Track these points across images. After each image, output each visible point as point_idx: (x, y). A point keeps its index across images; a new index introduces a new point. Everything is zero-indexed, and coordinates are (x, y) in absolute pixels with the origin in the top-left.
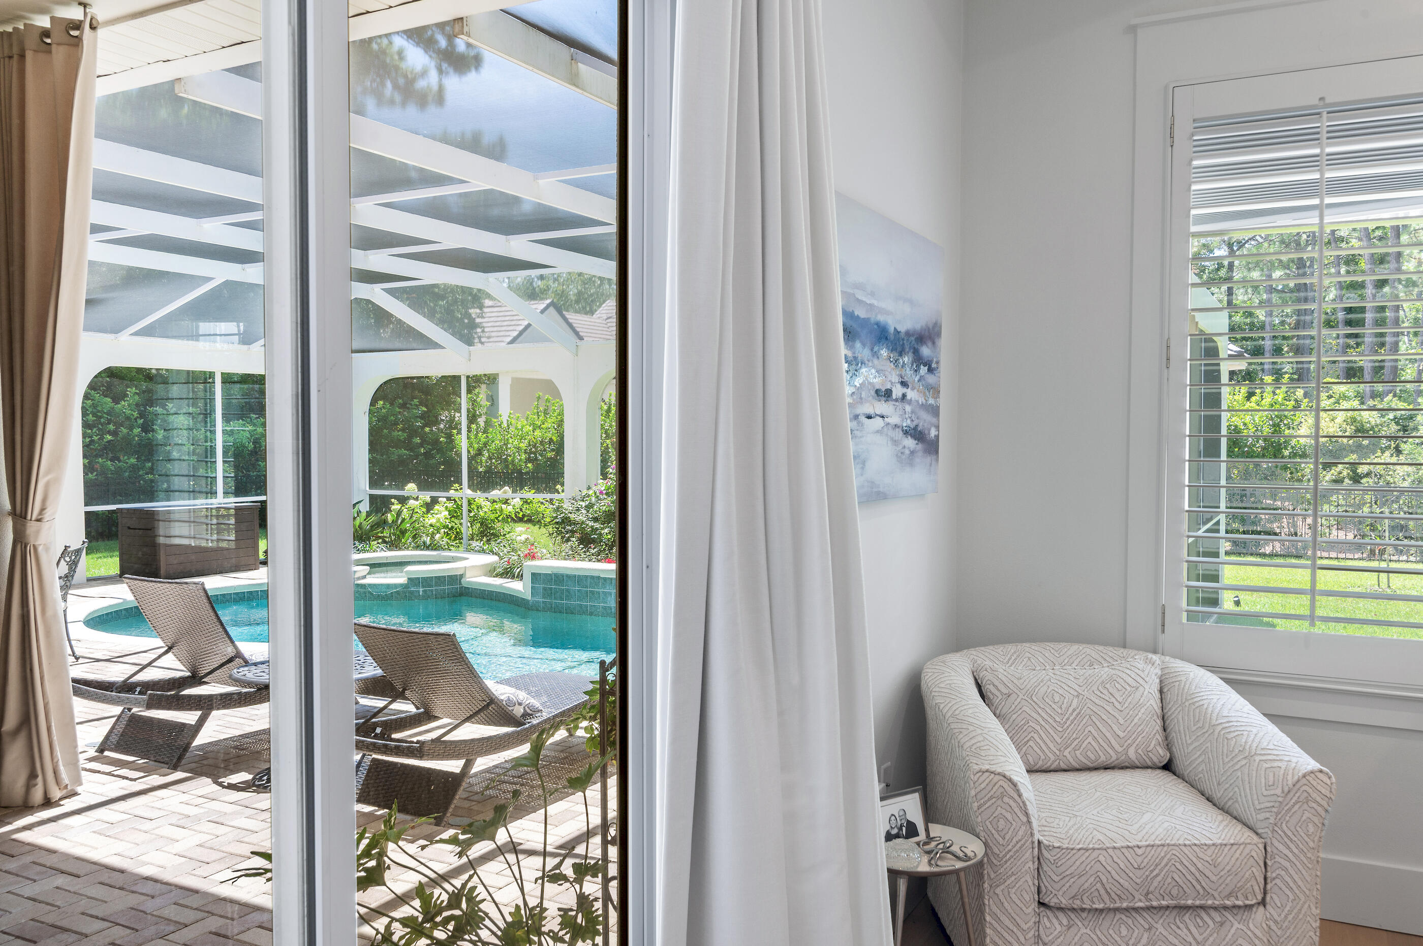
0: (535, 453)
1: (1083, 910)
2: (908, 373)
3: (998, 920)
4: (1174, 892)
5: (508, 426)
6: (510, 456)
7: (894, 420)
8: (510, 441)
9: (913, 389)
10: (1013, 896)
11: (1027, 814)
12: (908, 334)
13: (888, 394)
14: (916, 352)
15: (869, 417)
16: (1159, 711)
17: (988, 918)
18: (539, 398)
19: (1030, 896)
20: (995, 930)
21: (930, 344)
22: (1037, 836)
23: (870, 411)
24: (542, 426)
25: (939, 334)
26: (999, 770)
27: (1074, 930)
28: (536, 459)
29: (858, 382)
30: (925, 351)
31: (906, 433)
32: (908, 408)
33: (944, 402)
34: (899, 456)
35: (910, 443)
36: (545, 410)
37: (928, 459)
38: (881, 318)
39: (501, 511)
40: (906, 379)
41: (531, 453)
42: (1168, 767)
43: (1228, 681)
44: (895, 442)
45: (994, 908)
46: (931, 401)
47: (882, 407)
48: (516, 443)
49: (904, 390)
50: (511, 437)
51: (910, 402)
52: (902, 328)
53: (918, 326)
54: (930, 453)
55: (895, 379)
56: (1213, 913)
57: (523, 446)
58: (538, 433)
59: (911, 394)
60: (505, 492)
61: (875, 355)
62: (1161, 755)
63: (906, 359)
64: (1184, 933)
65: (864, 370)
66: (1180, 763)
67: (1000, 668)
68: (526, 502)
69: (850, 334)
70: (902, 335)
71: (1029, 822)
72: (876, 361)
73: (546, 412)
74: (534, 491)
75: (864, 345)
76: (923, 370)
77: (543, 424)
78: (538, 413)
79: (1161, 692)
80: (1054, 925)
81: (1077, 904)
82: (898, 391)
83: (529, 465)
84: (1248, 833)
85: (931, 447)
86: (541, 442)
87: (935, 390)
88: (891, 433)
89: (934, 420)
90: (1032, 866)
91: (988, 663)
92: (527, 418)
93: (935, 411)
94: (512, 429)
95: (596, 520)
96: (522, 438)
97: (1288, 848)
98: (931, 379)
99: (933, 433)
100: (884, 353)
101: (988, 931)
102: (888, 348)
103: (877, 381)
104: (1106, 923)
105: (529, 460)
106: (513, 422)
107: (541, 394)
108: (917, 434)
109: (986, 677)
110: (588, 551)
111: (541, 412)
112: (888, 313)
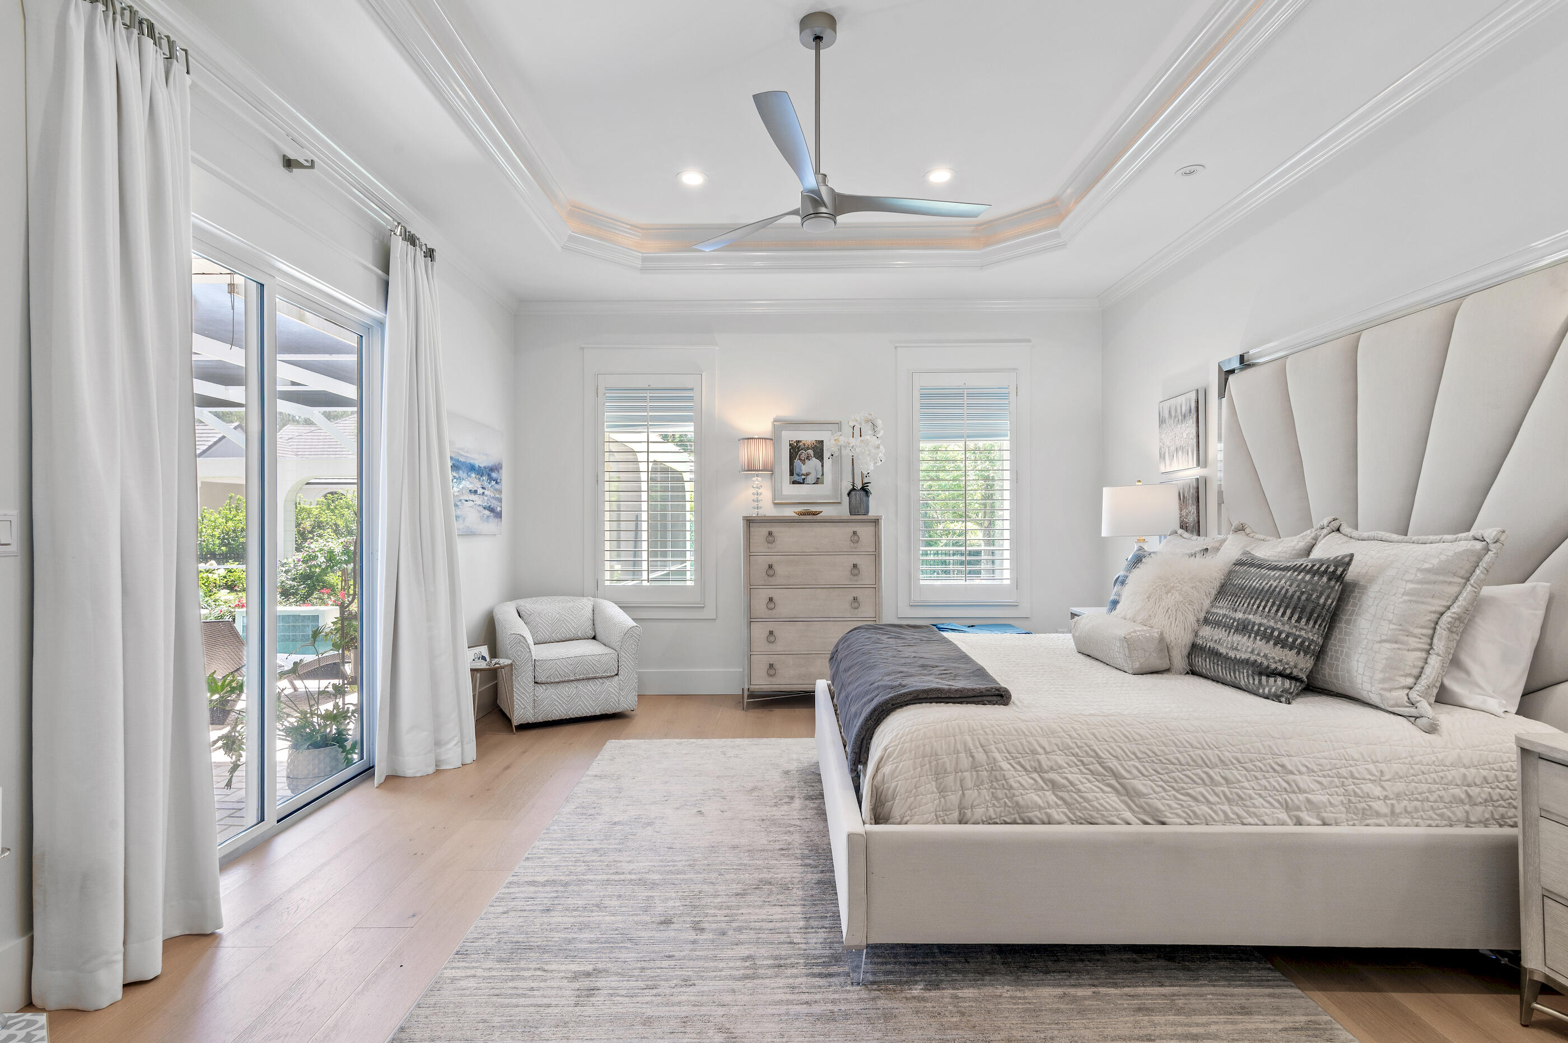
0: (227, 539)
1: (552, 683)
2: (486, 484)
3: (519, 690)
4: (585, 672)
5: (202, 518)
6: (204, 541)
7: (479, 502)
8: (204, 530)
9: (488, 490)
10: (525, 680)
11: (529, 649)
12: (485, 467)
13: (476, 492)
14: (489, 475)
15: (467, 501)
16: (592, 618)
17: (515, 690)
18: (231, 498)
19: (531, 679)
20: (517, 694)
21: (496, 472)
22: (534, 658)
23: (467, 499)
24: (235, 519)
25: (501, 468)
26: (518, 633)
27: (548, 690)
28: (229, 543)
29: (461, 486)
30: (494, 475)
31: (485, 508)
32: (486, 498)
33: (504, 496)
34: (482, 517)
35: (487, 512)
36: (237, 506)
37: (496, 520)
38: (472, 462)
39: (208, 578)
40: (484, 486)
41: (224, 538)
42: (594, 638)
43: (620, 607)
44: (480, 512)
45: (517, 686)
46: (497, 496)
47: (472, 497)
48: (209, 531)
49: (484, 491)
50: (205, 528)
51: (486, 496)
52: (482, 465)
53: (490, 465)
54: (497, 517)
55: (479, 485)
56: (599, 679)
57: (217, 533)
58: (230, 524)
59: (486, 492)
60: (211, 565)
61: (469, 476)
62: (592, 634)
63: (484, 478)
64: (589, 688)
65: (463, 482)
66: (598, 637)
67: (527, 605)
68: (230, 571)
69: (455, 467)
70: (482, 468)
71: (530, 652)
72: (469, 478)
73: (237, 508)
74: (237, 563)
75: (464, 472)
76: (493, 483)
77: (235, 517)
78: (230, 508)
79: (593, 611)
80: (540, 689)
81: (549, 680)
82: (480, 491)
83: (223, 548)
84: (612, 650)
85: (498, 515)
86: (234, 531)
87: (500, 491)
88: (477, 508)
89: (499, 504)
90: (532, 668)
91: (523, 604)
92: (220, 512)
93: (500, 500)
94: (205, 521)
95: (294, 580)
96: (215, 528)
97: (625, 654)
98: (497, 486)
99: (499, 509)
100: (473, 475)
101: (515, 694)
102: (475, 473)
103: (471, 487)
104: (560, 687)
105: (223, 544)
106: (207, 515)
107: (233, 494)
108: (491, 509)
109: (521, 609)
110: (288, 600)
111: (233, 508)
112: (475, 460)
